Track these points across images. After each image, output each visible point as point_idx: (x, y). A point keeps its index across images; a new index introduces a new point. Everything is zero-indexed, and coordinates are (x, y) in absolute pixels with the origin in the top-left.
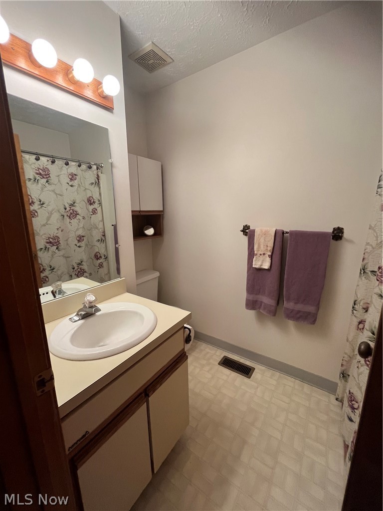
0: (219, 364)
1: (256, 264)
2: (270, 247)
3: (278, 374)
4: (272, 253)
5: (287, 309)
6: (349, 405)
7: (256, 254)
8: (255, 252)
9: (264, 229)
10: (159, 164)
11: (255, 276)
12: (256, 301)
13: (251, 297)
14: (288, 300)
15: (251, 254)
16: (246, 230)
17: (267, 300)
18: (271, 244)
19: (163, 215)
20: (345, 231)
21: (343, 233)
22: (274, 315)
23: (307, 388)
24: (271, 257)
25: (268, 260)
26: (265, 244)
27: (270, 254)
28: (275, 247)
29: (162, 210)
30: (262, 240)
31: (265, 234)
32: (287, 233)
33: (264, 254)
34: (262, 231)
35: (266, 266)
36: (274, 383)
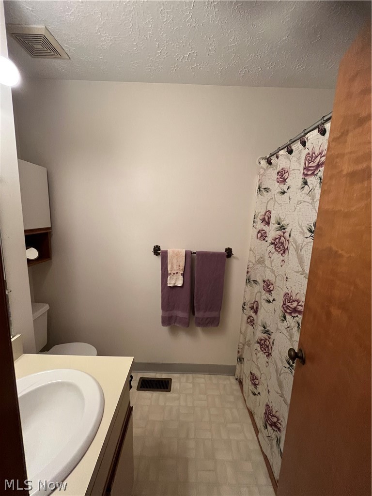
0: (137, 390)
1: (171, 283)
2: (182, 267)
3: (190, 376)
4: (184, 272)
5: (197, 318)
6: (252, 383)
7: (170, 274)
8: (169, 272)
9: (176, 250)
10: (45, 170)
11: (169, 294)
12: (172, 317)
13: (167, 314)
14: (199, 310)
15: (165, 274)
16: (157, 250)
17: (181, 314)
18: (182, 264)
19: (50, 232)
20: (233, 250)
21: (232, 251)
22: (188, 326)
23: (214, 379)
24: (183, 275)
25: (181, 278)
26: (177, 264)
27: (182, 272)
28: (186, 266)
29: (50, 226)
30: (175, 261)
31: (178, 254)
32: (195, 253)
33: (177, 273)
34: (174, 252)
35: (180, 283)
36: (191, 386)
